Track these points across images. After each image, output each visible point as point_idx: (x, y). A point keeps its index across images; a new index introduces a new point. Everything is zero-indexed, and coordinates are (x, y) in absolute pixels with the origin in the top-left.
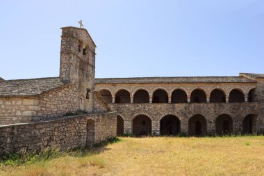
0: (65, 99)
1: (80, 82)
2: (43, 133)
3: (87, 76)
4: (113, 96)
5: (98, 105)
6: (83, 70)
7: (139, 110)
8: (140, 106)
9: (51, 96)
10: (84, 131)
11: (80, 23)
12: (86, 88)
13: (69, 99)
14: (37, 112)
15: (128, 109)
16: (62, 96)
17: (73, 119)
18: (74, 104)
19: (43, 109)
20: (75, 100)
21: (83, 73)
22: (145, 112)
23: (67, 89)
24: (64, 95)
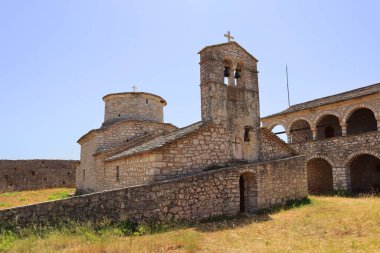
0: (206, 147)
1: (230, 120)
2: (162, 197)
3: (244, 108)
4: (313, 128)
5: (270, 149)
6: (234, 101)
7: (358, 146)
8: (359, 138)
9: (181, 146)
10: (234, 191)
11: (228, 36)
12: (243, 126)
13: (212, 146)
14: (162, 169)
15: (339, 147)
16: (200, 144)
17: (212, 175)
18: (221, 152)
19: (171, 165)
20: (222, 147)
21: (235, 106)
22: (369, 148)
23: (209, 133)
24: (202, 142)
